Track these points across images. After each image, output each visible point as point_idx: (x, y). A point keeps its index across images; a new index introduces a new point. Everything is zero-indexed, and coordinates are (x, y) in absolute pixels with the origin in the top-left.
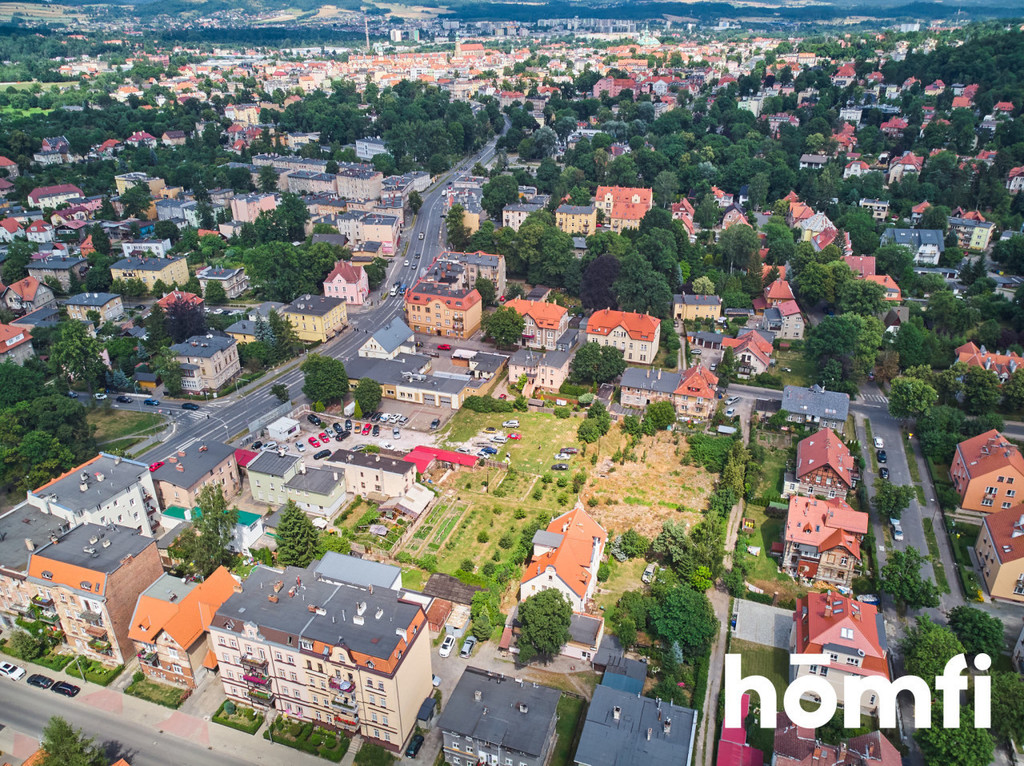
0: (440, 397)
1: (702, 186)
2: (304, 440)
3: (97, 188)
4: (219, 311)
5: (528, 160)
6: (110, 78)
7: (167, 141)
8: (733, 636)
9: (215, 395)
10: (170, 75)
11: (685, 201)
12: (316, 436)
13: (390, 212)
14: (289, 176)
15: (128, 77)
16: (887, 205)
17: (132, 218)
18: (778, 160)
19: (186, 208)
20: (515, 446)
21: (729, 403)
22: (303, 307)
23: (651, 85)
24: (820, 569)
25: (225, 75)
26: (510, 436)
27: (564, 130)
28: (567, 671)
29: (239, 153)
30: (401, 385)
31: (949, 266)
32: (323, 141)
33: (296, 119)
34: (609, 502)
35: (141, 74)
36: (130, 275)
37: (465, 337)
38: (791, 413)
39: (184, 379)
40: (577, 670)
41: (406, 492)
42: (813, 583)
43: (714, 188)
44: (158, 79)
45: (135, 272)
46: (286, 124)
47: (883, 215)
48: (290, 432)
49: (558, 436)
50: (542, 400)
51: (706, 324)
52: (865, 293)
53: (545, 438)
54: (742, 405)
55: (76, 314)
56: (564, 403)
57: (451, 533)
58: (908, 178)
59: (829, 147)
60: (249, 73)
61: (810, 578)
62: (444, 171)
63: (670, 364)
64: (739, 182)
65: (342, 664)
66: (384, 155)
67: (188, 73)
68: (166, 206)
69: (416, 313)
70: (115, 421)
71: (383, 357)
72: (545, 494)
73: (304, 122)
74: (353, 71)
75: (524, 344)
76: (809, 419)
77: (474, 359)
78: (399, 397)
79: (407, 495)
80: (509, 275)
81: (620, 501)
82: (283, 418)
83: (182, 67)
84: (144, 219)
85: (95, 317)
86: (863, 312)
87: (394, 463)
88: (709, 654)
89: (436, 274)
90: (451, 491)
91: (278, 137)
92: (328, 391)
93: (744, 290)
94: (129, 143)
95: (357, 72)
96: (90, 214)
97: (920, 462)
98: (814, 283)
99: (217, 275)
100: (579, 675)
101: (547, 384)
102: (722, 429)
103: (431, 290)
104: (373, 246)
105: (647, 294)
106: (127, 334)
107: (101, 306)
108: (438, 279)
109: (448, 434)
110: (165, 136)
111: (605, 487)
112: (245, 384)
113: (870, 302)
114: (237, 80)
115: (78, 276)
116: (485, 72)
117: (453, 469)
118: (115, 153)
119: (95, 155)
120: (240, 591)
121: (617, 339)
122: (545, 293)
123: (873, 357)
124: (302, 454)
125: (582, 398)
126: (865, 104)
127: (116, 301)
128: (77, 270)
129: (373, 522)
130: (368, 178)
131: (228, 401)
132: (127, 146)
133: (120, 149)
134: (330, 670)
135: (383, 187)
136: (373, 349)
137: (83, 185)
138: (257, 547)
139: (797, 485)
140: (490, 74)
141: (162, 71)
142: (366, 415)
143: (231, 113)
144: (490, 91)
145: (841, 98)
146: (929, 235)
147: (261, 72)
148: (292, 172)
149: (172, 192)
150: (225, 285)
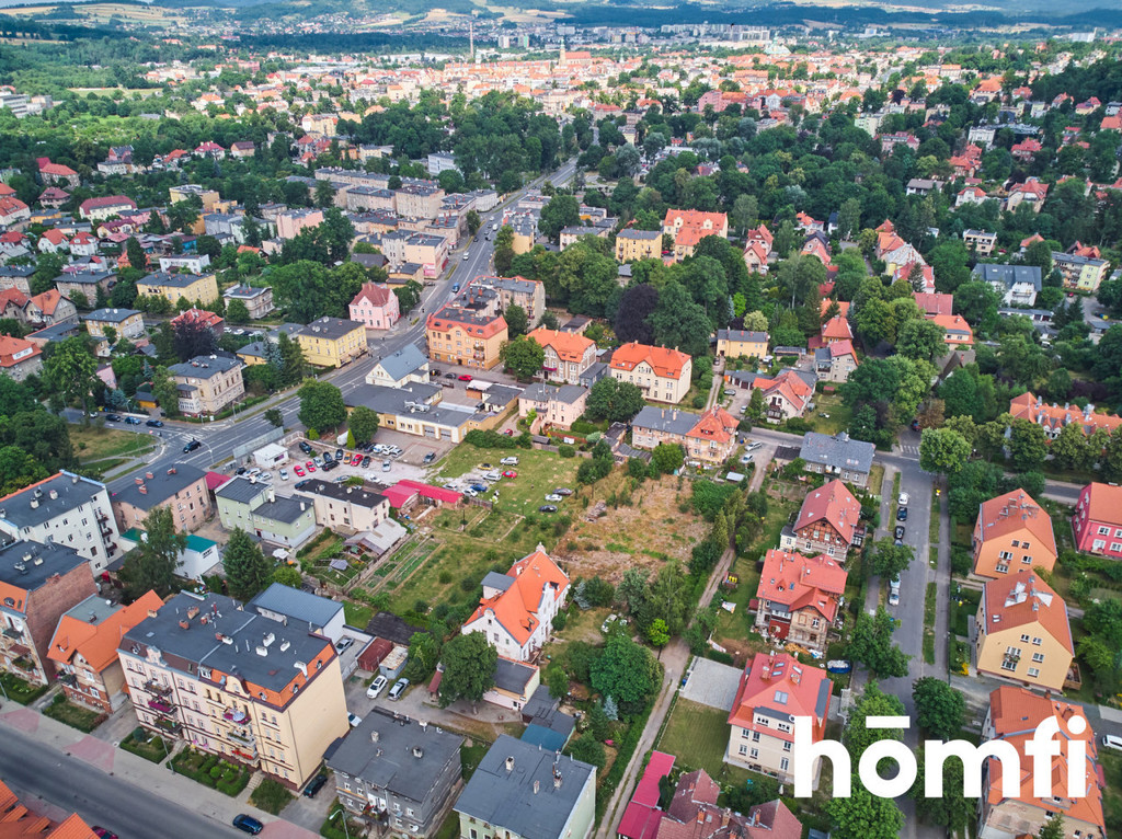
0: (440, 430)
1: (786, 212)
2: (290, 469)
3: (153, 200)
4: (240, 331)
5: (608, 180)
6: (196, 85)
7: (235, 152)
8: (680, 695)
9: (212, 418)
10: (256, 83)
11: (763, 228)
12: (303, 465)
13: (441, 232)
14: (348, 192)
15: (214, 84)
16: (994, 238)
17: (178, 233)
18: (876, 184)
19: (233, 223)
20: (508, 484)
21: (749, 448)
22: (317, 329)
23: (763, 99)
24: (792, 631)
25: (313, 83)
26: (504, 474)
27: (652, 148)
28: (494, 720)
29: (306, 166)
30: (401, 415)
31: (1045, 308)
32: (395, 155)
33: (372, 131)
34: (590, 548)
35: (227, 82)
36: (156, 291)
37: (487, 367)
38: (810, 462)
39: (181, 399)
40: (505, 720)
41: (375, 526)
42: (785, 645)
43: (802, 215)
44: (244, 87)
45: (161, 288)
46: (361, 137)
47: (989, 249)
48: (276, 459)
49: (556, 476)
50: (549, 437)
51: (750, 363)
52: (921, 334)
53: (542, 478)
54: (763, 451)
55: (95, 330)
56: (571, 441)
57: (414, 572)
58: (1025, 207)
59: (943, 171)
60: (338, 81)
61: (782, 640)
62: (515, 189)
63: (698, 405)
64: (831, 209)
65: (236, 694)
66: (452, 171)
67: (277, 81)
68: (213, 221)
69: (436, 339)
70: (106, 441)
71: (390, 385)
72: (524, 536)
73: (380, 135)
74: (445, 80)
75: (546, 377)
76: (829, 469)
77: (487, 391)
78: (399, 428)
79: (377, 530)
80: (548, 303)
81: (602, 547)
82: (273, 445)
83: (271, 74)
84: (188, 233)
85: (111, 334)
86: (915, 355)
87: (365, 496)
88: (649, 714)
89: (465, 298)
90: (426, 529)
91: (347, 149)
92: (322, 418)
93: (800, 328)
94: (196, 153)
95: (449, 81)
96: (137, 226)
97: (944, 522)
98: (873, 321)
99: (243, 294)
100: (506, 725)
101: (558, 421)
102: (732, 476)
103: (454, 316)
104: (412, 268)
105: (683, 328)
106: (140, 352)
107: (119, 323)
108: (466, 304)
109: (441, 468)
110: (234, 146)
111: (590, 532)
112: (244, 408)
113: (926, 344)
114: (323, 89)
115: (106, 290)
116: (586, 83)
117: (435, 506)
118: (180, 164)
119: (161, 166)
120: (154, 615)
121: (640, 376)
122: (583, 324)
123: (914, 404)
124: (285, 483)
125: (590, 437)
126: (1001, 123)
127: (136, 317)
128: (104, 285)
129: (335, 556)
130: (428, 195)
131: (224, 425)
132: (194, 157)
133: (186, 159)
134: (228, 700)
135: (443, 204)
136: (379, 376)
137: (140, 196)
138: (209, 574)
139: (794, 539)
140: (592, 85)
141: (249, 78)
142: (359, 446)
143: (307, 124)
144: (585, 104)
145: (973, 117)
146: (1025, 272)
147: (351, 79)
148: (352, 187)
149: (224, 206)
150: (250, 305)
